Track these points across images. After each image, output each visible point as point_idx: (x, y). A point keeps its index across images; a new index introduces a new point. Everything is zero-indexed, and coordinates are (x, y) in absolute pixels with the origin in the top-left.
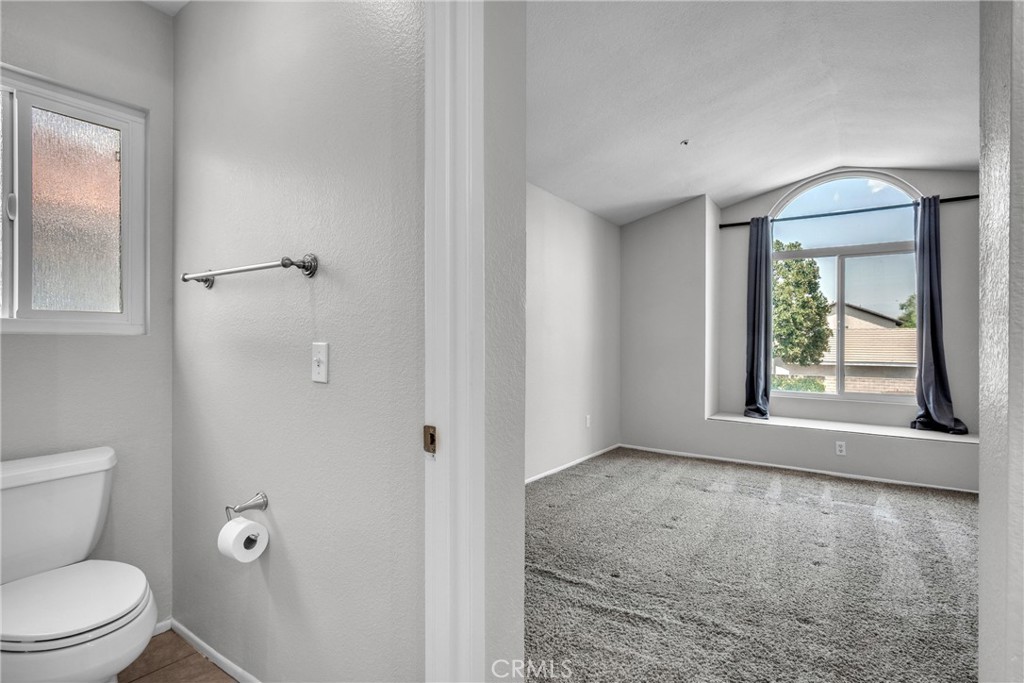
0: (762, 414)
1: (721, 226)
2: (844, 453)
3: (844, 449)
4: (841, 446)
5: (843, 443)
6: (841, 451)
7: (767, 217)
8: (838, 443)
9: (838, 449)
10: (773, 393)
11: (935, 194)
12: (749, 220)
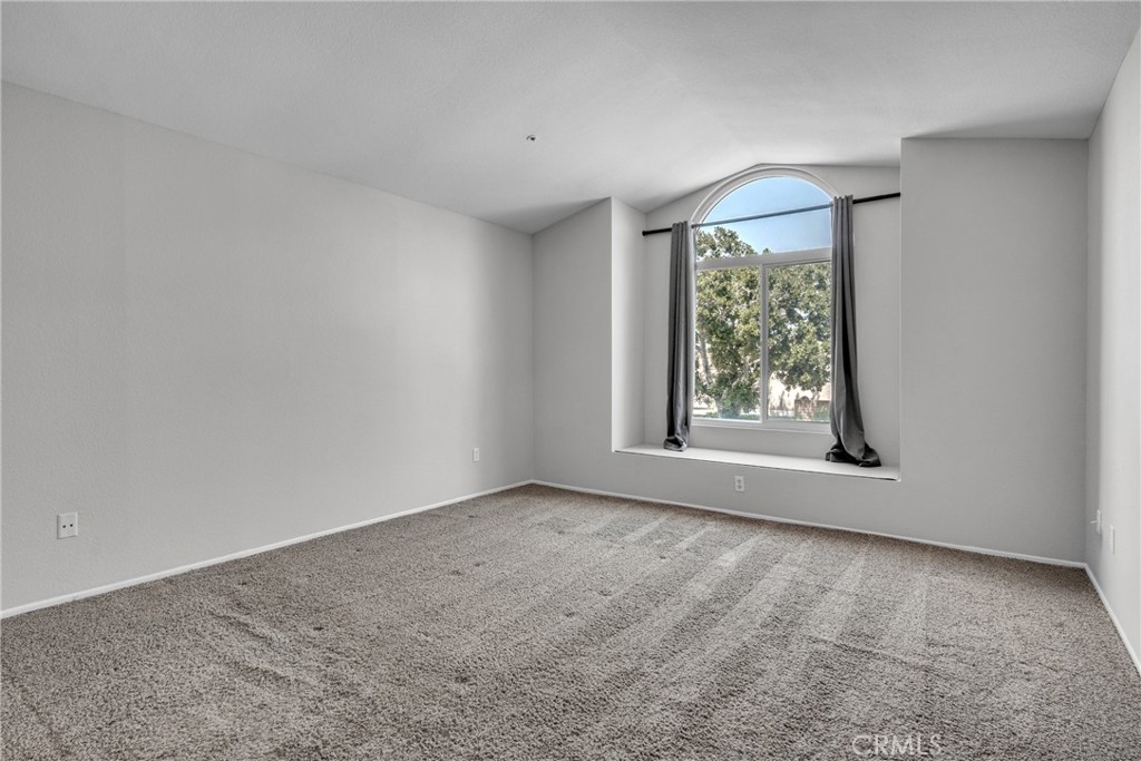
0: (678, 444)
1: (645, 233)
2: (742, 489)
3: (742, 484)
4: (739, 481)
5: (741, 478)
6: (740, 487)
7: (686, 222)
8: (737, 478)
9: (737, 484)
10: (693, 423)
11: (848, 195)
12: (671, 226)
